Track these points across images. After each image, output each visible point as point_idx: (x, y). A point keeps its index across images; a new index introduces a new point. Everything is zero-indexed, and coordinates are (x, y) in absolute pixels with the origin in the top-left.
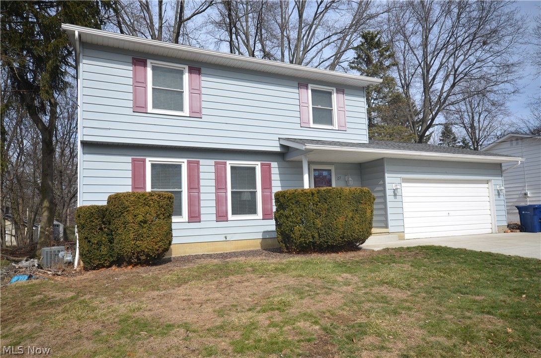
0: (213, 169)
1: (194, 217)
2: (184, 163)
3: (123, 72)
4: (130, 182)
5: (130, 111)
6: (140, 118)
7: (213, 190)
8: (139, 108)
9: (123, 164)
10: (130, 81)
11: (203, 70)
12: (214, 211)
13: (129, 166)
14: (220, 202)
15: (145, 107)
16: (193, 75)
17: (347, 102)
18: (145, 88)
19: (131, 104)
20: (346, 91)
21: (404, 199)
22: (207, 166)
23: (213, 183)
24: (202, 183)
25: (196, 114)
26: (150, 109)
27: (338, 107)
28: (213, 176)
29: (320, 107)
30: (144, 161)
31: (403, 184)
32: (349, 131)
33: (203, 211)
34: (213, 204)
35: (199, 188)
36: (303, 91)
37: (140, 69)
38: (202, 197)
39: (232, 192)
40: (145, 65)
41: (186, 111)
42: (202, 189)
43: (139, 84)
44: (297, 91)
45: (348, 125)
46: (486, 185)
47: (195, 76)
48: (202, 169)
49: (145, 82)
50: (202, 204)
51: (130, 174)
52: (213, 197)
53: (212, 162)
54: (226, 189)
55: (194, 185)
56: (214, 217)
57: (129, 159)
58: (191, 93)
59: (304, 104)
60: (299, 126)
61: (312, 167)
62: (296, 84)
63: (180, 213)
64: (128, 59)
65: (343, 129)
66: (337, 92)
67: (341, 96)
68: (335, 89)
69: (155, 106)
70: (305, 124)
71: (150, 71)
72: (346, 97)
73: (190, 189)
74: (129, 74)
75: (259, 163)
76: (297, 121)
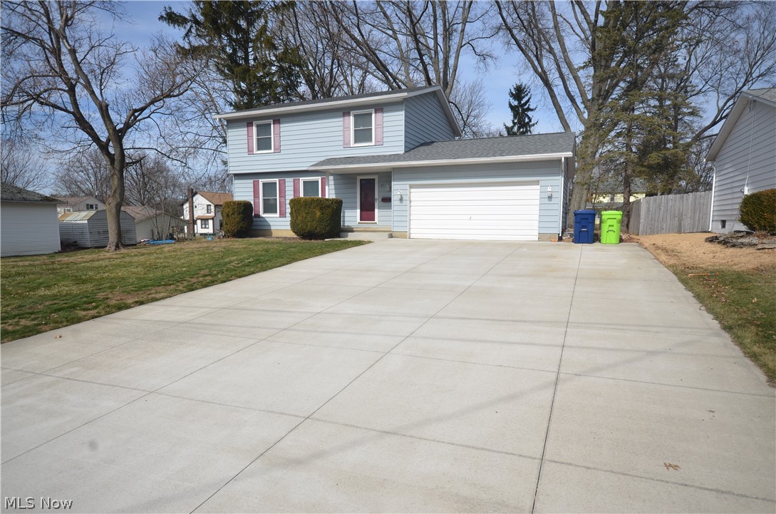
0: (292, 184)
1: (283, 214)
2: (277, 181)
3: (243, 132)
4: (252, 194)
5: (247, 155)
6: (252, 158)
8: (250, 152)
9: (249, 183)
10: (246, 137)
11: (281, 120)
13: (252, 185)
15: (253, 151)
16: (275, 125)
17: (385, 119)
18: (253, 139)
19: (246, 150)
20: (385, 108)
21: (412, 204)
22: (289, 182)
23: (292, 193)
24: (286, 193)
25: (278, 150)
26: (255, 151)
27: (376, 125)
28: (292, 188)
29: (361, 128)
30: (258, 181)
31: (412, 190)
32: (385, 145)
33: (287, 211)
35: (285, 197)
36: (346, 118)
37: (250, 128)
40: (252, 126)
41: (273, 150)
42: (287, 197)
43: (249, 136)
44: (341, 119)
45: (385, 140)
47: (277, 125)
48: (286, 184)
49: (253, 136)
50: (287, 206)
51: (252, 190)
53: (292, 179)
54: (299, 196)
55: (283, 194)
57: (251, 181)
58: (275, 137)
59: (346, 128)
60: (342, 148)
61: (359, 178)
62: (341, 113)
63: (276, 212)
64: (245, 124)
65: (380, 143)
66: (376, 113)
67: (379, 115)
68: (373, 110)
69: (259, 149)
70: (346, 145)
71: (254, 129)
72: (385, 115)
73: (280, 197)
74: (246, 132)
75: (320, 178)
76: (342, 143)
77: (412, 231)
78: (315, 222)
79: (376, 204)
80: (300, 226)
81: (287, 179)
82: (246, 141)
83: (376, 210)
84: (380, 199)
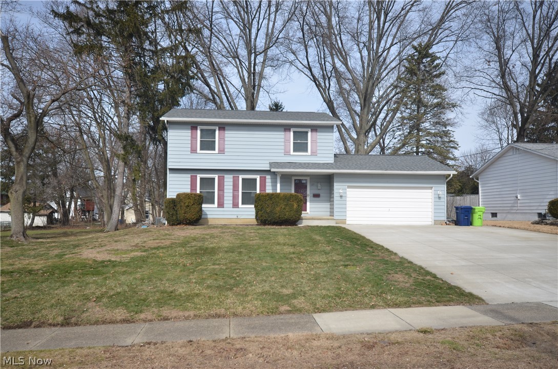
0: (232, 180)
1: (221, 205)
2: (216, 177)
3: (186, 134)
4: (189, 187)
5: (189, 153)
6: (194, 156)
7: (231, 191)
8: (193, 150)
9: (187, 178)
10: (190, 138)
11: (226, 128)
12: (231, 202)
13: (189, 179)
14: (235, 198)
15: (196, 150)
16: (221, 132)
17: (318, 137)
18: (197, 140)
19: (189, 149)
20: (319, 129)
21: (348, 199)
22: (228, 179)
23: (232, 187)
24: (225, 187)
25: (222, 151)
26: (198, 151)
27: (312, 140)
28: (232, 184)
29: (299, 141)
30: (196, 176)
31: (348, 190)
32: (319, 155)
33: (225, 202)
34: (231, 198)
35: (223, 190)
36: (287, 133)
37: (194, 131)
38: (225, 195)
39: (242, 192)
40: (197, 129)
41: (217, 151)
42: (225, 191)
43: (193, 138)
44: (283, 133)
45: (318, 152)
46: (430, 191)
48: (225, 180)
49: (196, 138)
50: (225, 198)
51: (189, 183)
52: (231, 195)
53: (231, 176)
54: (238, 190)
55: (221, 188)
56: (231, 206)
57: (189, 176)
58: (219, 141)
59: (287, 141)
60: (283, 155)
61: (294, 178)
62: (283, 129)
63: (213, 203)
64: (190, 127)
65: (314, 153)
66: (312, 131)
67: (314, 133)
68: (310, 130)
69: (201, 149)
70: (287, 153)
71: (199, 132)
72: (318, 134)
73: (219, 190)
74: (190, 134)
75: (259, 176)
76: (283, 151)
77: (347, 219)
78: (292, 212)
79: (308, 199)
80: (278, 215)
81: (226, 176)
82: (190, 142)
83: (308, 204)
84: (312, 195)
